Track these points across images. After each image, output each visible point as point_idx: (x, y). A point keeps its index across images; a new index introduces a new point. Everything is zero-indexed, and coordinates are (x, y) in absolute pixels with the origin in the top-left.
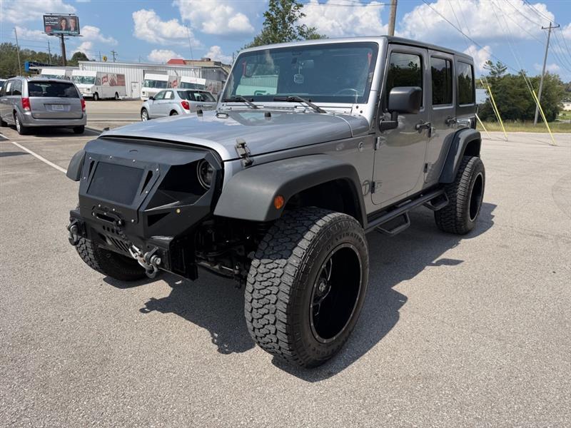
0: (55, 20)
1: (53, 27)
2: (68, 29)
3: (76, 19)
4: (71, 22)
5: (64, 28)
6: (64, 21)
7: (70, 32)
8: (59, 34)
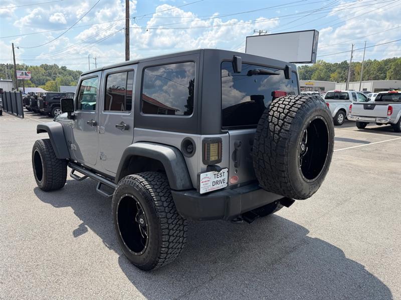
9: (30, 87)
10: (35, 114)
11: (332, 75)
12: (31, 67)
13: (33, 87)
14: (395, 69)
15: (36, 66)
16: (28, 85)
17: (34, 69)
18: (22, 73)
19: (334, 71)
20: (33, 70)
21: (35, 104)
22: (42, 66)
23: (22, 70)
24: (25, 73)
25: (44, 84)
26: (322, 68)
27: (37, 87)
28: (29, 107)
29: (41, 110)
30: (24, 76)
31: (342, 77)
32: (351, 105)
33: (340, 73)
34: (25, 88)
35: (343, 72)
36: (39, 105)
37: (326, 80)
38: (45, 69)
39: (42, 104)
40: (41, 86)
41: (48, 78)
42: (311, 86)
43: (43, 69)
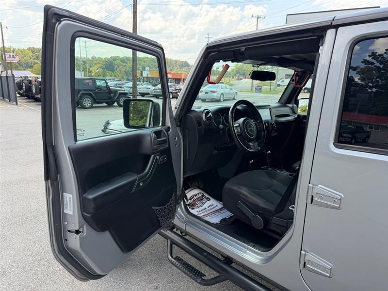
9: (18, 70)
10: (29, 100)
12: (18, 49)
13: (21, 70)
15: (24, 49)
16: (16, 68)
17: (22, 52)
18: (10, 55)
20: (20, 53)
21: (29, 89)
22: (29, 49)
23: (9, 52)
24: (13, 55)
25: (31, 67)
27: (24, 70)
28: (21, 92)
29: (36, 96)
30: (12, 59)
34: (13, 71)
36: (34, 91)
38: (32, 52)
39: (38, 90)
40: (29, 69)
41: (36, 61)
43: (31, 52)
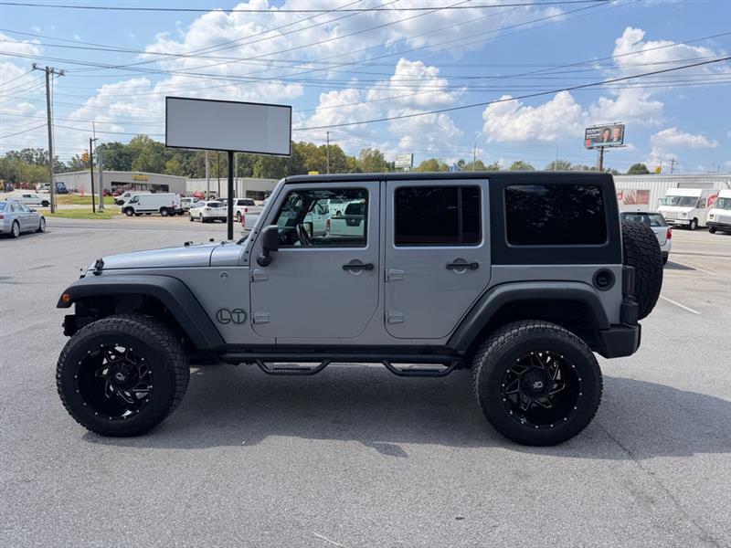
0: (597, 132)
1: (595, 140)
2: (610, 140)
3: (622, 128)
4: (615, 133)
5: (606, 140)
6: (607, 132)
7: (612, 143)
8: (598, 147)
11: (168, 164)
14: (263, 162)
19: (169, 158)
26: (149, 150)
31: (185, 168)
32: (329, 221)
33: (181, 162)
35: (185, 160)
37: (158, 172)
42: (146, 182)
